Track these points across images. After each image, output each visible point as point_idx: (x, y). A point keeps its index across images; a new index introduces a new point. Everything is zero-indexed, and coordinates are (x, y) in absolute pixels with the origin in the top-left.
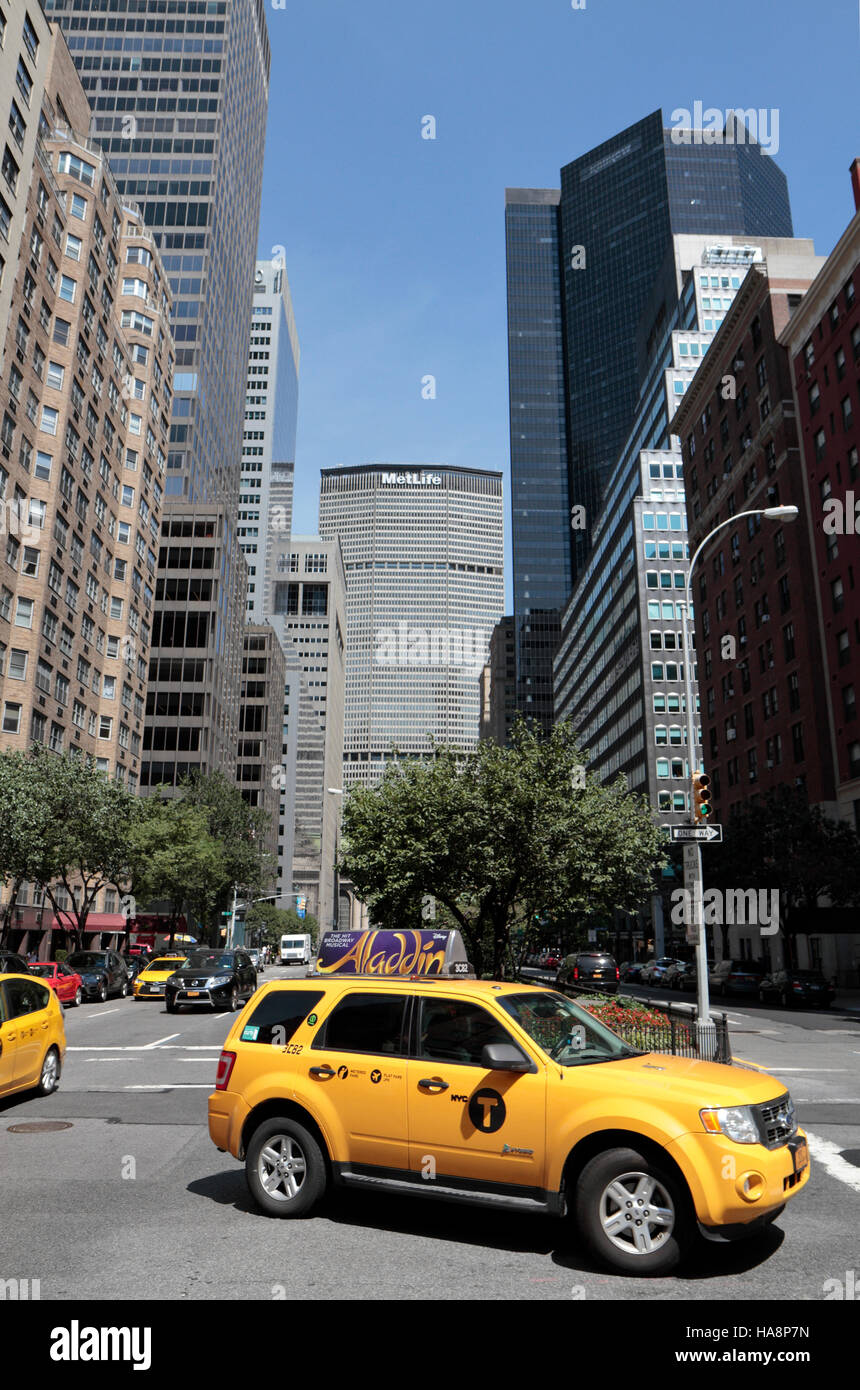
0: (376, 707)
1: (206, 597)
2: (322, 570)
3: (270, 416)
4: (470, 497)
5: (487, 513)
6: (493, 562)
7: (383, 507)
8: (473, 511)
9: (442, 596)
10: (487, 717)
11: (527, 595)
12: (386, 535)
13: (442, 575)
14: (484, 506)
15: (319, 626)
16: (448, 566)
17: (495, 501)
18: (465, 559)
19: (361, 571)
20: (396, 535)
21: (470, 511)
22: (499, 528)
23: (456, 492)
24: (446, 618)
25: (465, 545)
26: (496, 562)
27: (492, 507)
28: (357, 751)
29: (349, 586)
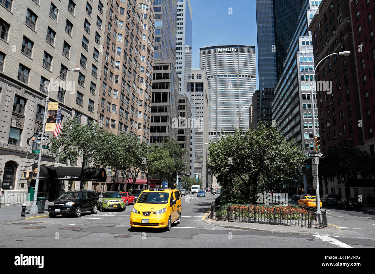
0: (218, 119)
1: (167, 88)
2: (201, 79)
3: (184, 33)
4: (245, 55)
5: (250, 59)
6: (253, 74)
7: (219, 59)
9: (237, 85)
10: (251, 121)
11: (263, 84)
12: (220, 67)
13: (237, 78)
14: (250, 57)
15: (201, 95)
16: (239, 76)
17: (253, 55)
18: (244, 73)
19: (213, 78)
20: (223, 67)
21: (245, 59)
22: (254, 64)
23: (241, 53)
24: (239, 92)
25: (244, 69)
26: (254, 74)
27: (252, 57)
28: (213, 132)
29: (209, 83)
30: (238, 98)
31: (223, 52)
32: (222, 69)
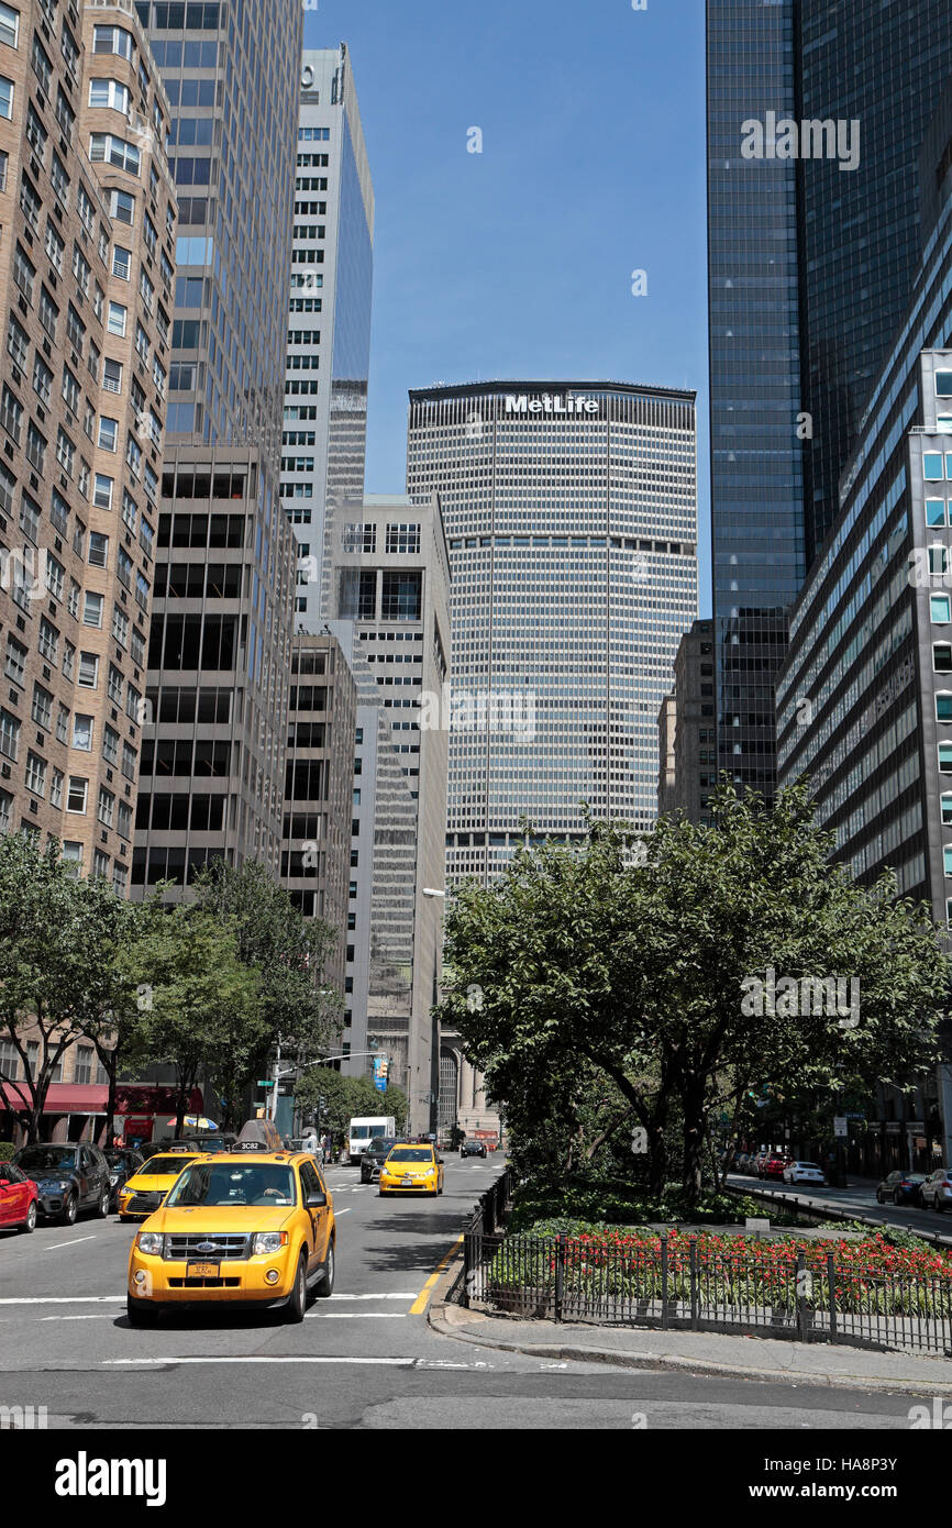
0: (497, 762)
1: (232, 592)
2: (412, 550)
4: (645, 433)
5: (671, 458)
6: (680, 535)
7: (508, 450)
8: (649, 455)
9: (600, 589)
10: (671, 778)
11: (734, 587)
12: (511, 493)
13: (600, 555)
14: (666, 446)
15: (409, 637)
16: (609, 541)
17: (685, 438)
18: (636, 530)
19: (474, 550)
20: (530, 494)
21: (645, 454)
22: (690, 481)
23: (621, 425)
24: (607, 623)
25: (635, 508)
26: (685, 535)
27: (680, 448)
28: (468, 830)
29: (454, 574)
30: (600, 658)
31: (529, 415)
32: (525, 504)
